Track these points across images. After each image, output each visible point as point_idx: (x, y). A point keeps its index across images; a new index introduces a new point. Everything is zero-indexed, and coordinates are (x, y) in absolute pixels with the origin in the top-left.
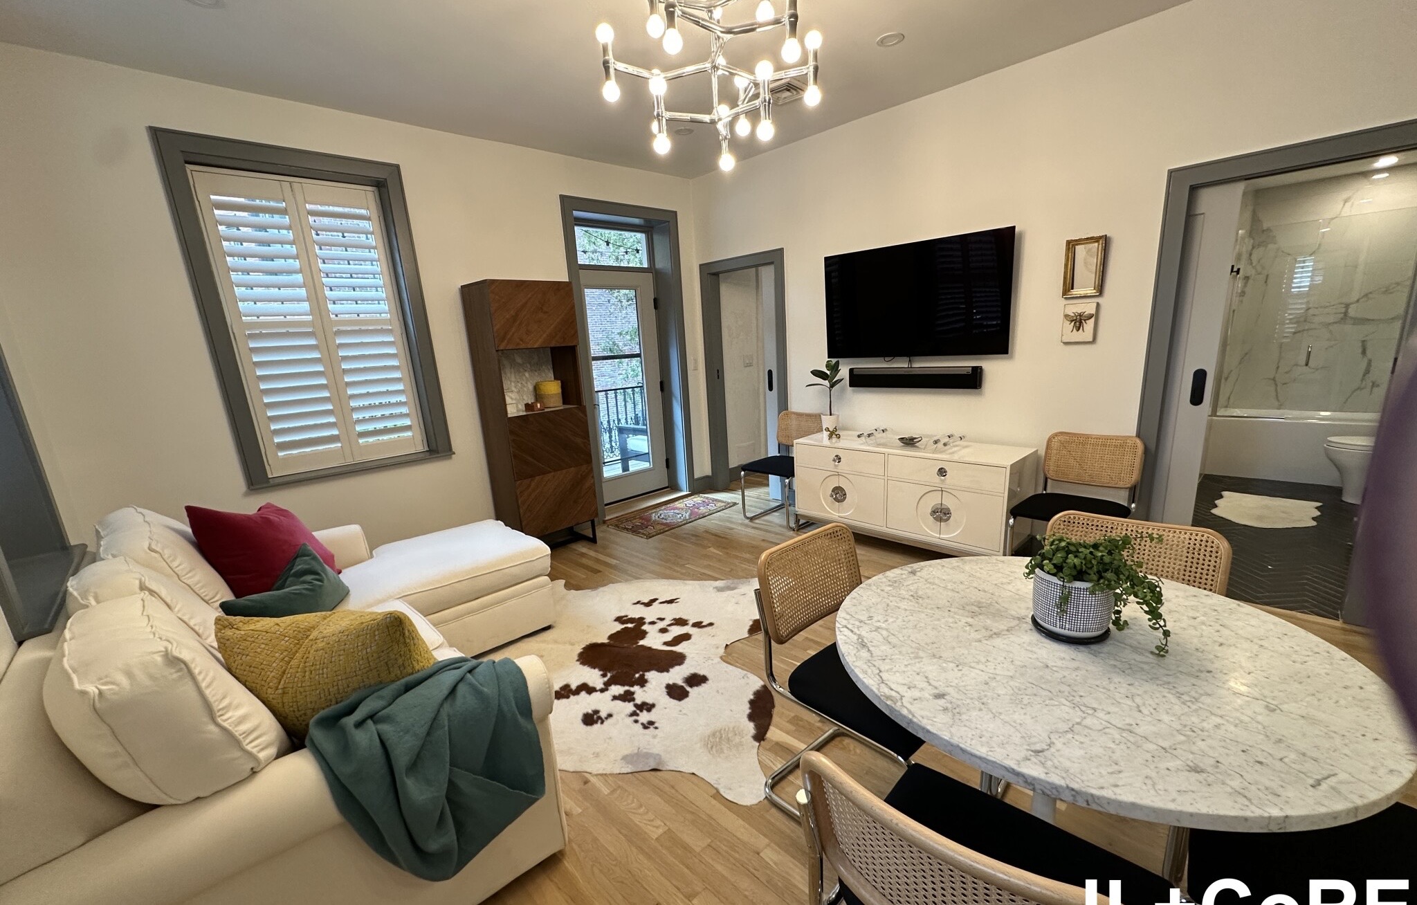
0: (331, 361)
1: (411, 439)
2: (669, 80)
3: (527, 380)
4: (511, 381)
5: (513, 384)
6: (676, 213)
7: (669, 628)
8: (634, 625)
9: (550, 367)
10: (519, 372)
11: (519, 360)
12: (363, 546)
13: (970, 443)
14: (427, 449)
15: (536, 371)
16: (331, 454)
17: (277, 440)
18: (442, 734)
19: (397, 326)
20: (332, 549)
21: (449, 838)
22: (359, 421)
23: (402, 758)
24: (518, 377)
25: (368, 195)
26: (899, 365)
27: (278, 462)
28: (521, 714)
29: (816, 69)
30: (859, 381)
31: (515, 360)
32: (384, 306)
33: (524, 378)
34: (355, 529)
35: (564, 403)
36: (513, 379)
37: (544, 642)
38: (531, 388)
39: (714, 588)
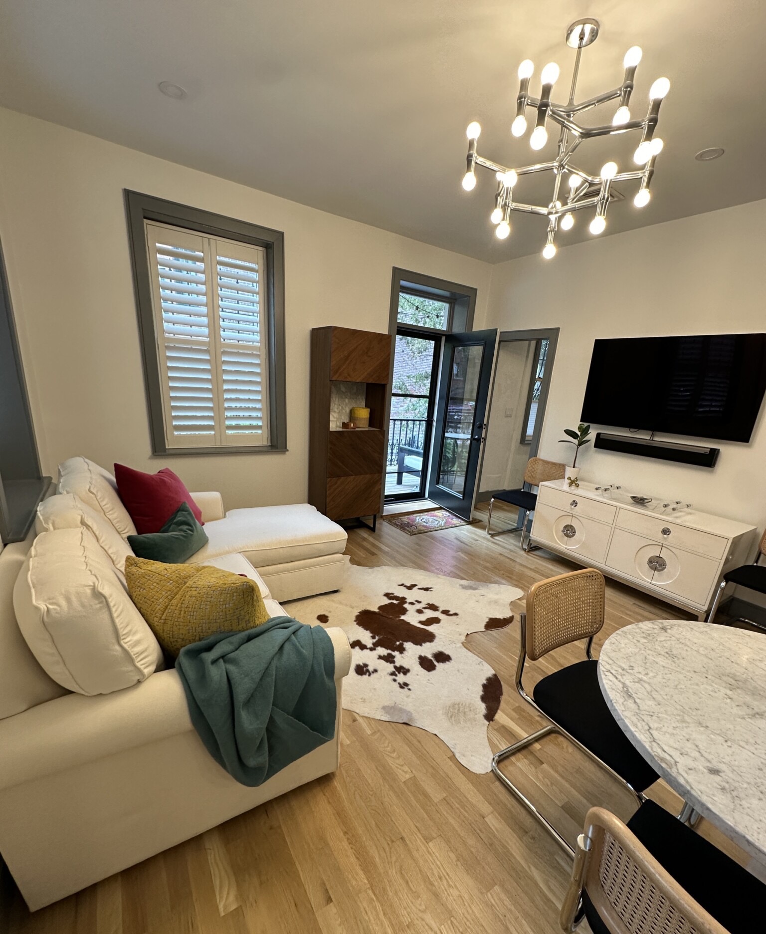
0: (216, 371)
1: (260, 436)
2: (520, 174)
3: (346, 404)
4: (335, 404)
5: (336, 406)
6: (476, 290)
7: (424, 610)
8: (398, 602)
9: (364, 397)
10: (342, 398)
11: (343, 389)
12: (220, 508)
13: (693, 511)
14: (269, 444)
15: (353, 399)
16: (206, 438)
17: (175, 423)
18: (271, 680)
19: (263, 353)
20: (200, 506)
21: (263, 759)
22: (228, 418)
23: (241, 696)
24: (340, 402)
25: (258, 252)
26: (642, 436)
27: (174, 438)
28: (326, 674)
29: (651, 174)
30: (603, 444)
31: (340, 389)
32: (257, 337)
33: (345, 403)
34: (216, 495)
35: (370, 425)
36: (337, 403)
37: (333, 601)
38: (348, 410)
39: (460, 585)
